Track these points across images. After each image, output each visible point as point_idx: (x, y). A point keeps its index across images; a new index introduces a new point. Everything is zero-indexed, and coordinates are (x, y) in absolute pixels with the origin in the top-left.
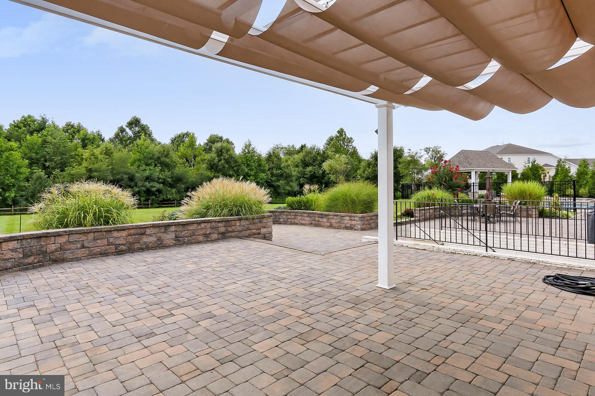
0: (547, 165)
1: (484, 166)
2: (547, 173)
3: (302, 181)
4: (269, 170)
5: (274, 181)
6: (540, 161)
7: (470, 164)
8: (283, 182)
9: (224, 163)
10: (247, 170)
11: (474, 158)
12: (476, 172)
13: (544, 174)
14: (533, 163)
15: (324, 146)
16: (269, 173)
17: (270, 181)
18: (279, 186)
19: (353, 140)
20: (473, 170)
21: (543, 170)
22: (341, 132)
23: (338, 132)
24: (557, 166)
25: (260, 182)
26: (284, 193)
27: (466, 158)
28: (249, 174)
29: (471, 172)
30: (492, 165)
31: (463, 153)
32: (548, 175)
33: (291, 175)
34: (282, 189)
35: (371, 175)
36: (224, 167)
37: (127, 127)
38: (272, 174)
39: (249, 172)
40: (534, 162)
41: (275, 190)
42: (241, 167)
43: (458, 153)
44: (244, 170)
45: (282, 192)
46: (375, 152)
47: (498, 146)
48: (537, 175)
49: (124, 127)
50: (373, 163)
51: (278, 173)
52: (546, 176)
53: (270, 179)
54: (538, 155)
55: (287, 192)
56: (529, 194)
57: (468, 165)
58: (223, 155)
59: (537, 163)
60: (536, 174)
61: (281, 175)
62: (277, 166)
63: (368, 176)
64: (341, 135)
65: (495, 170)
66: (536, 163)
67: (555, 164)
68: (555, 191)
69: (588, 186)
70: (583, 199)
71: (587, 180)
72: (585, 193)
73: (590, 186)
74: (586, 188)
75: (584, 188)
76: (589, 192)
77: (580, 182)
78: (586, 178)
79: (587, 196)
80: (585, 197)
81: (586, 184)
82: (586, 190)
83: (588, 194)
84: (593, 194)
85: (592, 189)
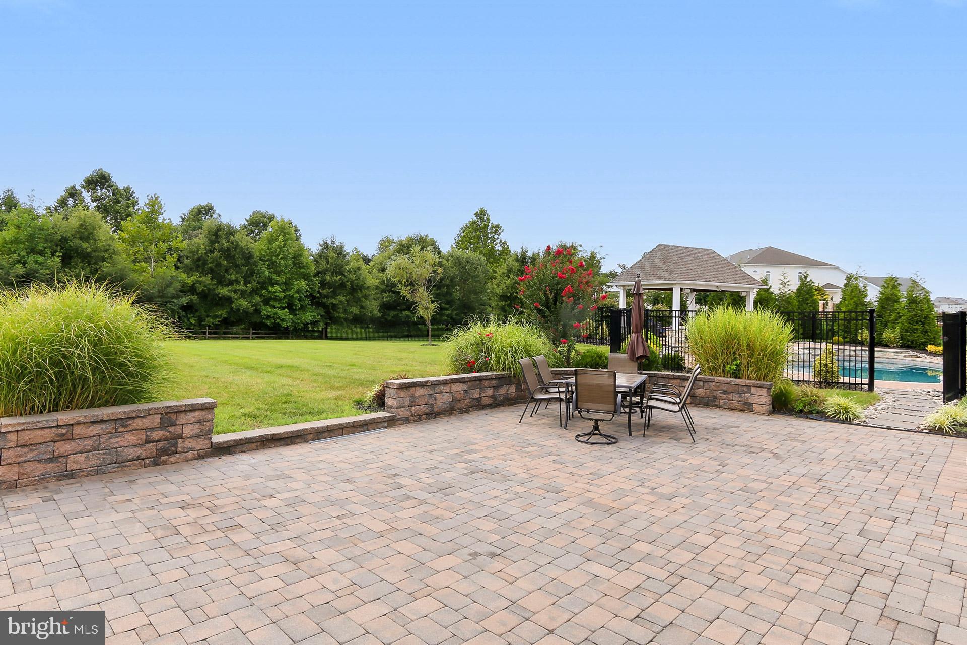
0: (829, 285)
1: (699, 277)
2: (829, 299)
3: (387, 298)
4: (316, 275)
5: (327, 297)
6: (818, 278)
7: (671, 272)
8: (343, 299)
9: (220, 257)
10: (267, 273)
11: (682, 260)
12: (682, 289)
13: (824, 300)
14: (804, 279)
15: (455, 240)
16: (317, 280)
17: (318, 295)
18: (334, 305)
19: (502, 229)
20: (676, 284)
21: (823, 294)
22: (481, 214)
23: (476, 214)
24: (846, 285)
25: (294, 296)
26: (346, 320)
27: (666, 260)
28: (273, 281)
29: (671, 289)
30: (715, 277)
31: (661, 248)
32: (830, 303)
33: (362, 285)
34: (341, 311)
35: (510, 290)
36: (219, 265)
37: (83, 187)
38: (323, 284)
39: (275, 276)
40: (806, 277)
41: (328, 313)
42: (257, 266)
43: (651, 250)
44: (262, 272)
45: (340, 318)
46: (522, 249)
47: (752, 250)
48: (809, 302)
49: (78, 187)
50: (515, 269)
51: (335, 280)
52: (827, 304)
53: (319, 292)
54: (816, 267)
55: (350, 317)
56: (748, 345)
57: (667, 274)
58: (218, 242)
59: (811, 280)
60: (807, 300)
61: (342, 285)
62: (335, 267)
63: (505, 293)
64: (482, 220)
65: (721, 286)
66: (808, 280)
67: (841, 282)
68: (838, 333)
69: (900, 324)
70: (889, 352)
71: (898, 313)
72: (895, 339)
73: (903, 324)
74: (896, 328)
75: (893, 328)
76: (902, 338)
77: (885, 317)
78: (896, 310)
79: (897, 345)
80: (894, 347)
81: (896, 320)
82: (896, 332)
83: (899, 341)
84: (908, 341)
85: (907, 331)
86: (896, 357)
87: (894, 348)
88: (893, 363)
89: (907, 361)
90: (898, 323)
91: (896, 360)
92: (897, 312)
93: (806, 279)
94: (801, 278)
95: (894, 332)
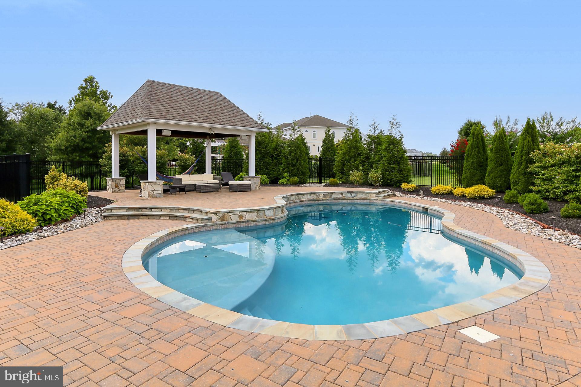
23: (85, 81)
69: (381, 165)
70: (371, 193)
71: (381, 155)
72: (377, 178)
73: (384, 164)
74: (378, 168)
75: (377, 168)
76: (383, 177)
77: (371, 158)
78: (379, 151)
79: (379, 184)
80: (377, 185)
81: (379, 161)
82: (379, 172)
83: (381, 180)
84: (388, 180)
85: (387, 171)
86: (376, 198)
87: (377, 187)
88: (374, 204)
89: (385, 202)
90: (380, 163)
91: (377, 202)
92: (379, 153)
93: (329, 133)
94: (326, 133)
95: (378, 171)
